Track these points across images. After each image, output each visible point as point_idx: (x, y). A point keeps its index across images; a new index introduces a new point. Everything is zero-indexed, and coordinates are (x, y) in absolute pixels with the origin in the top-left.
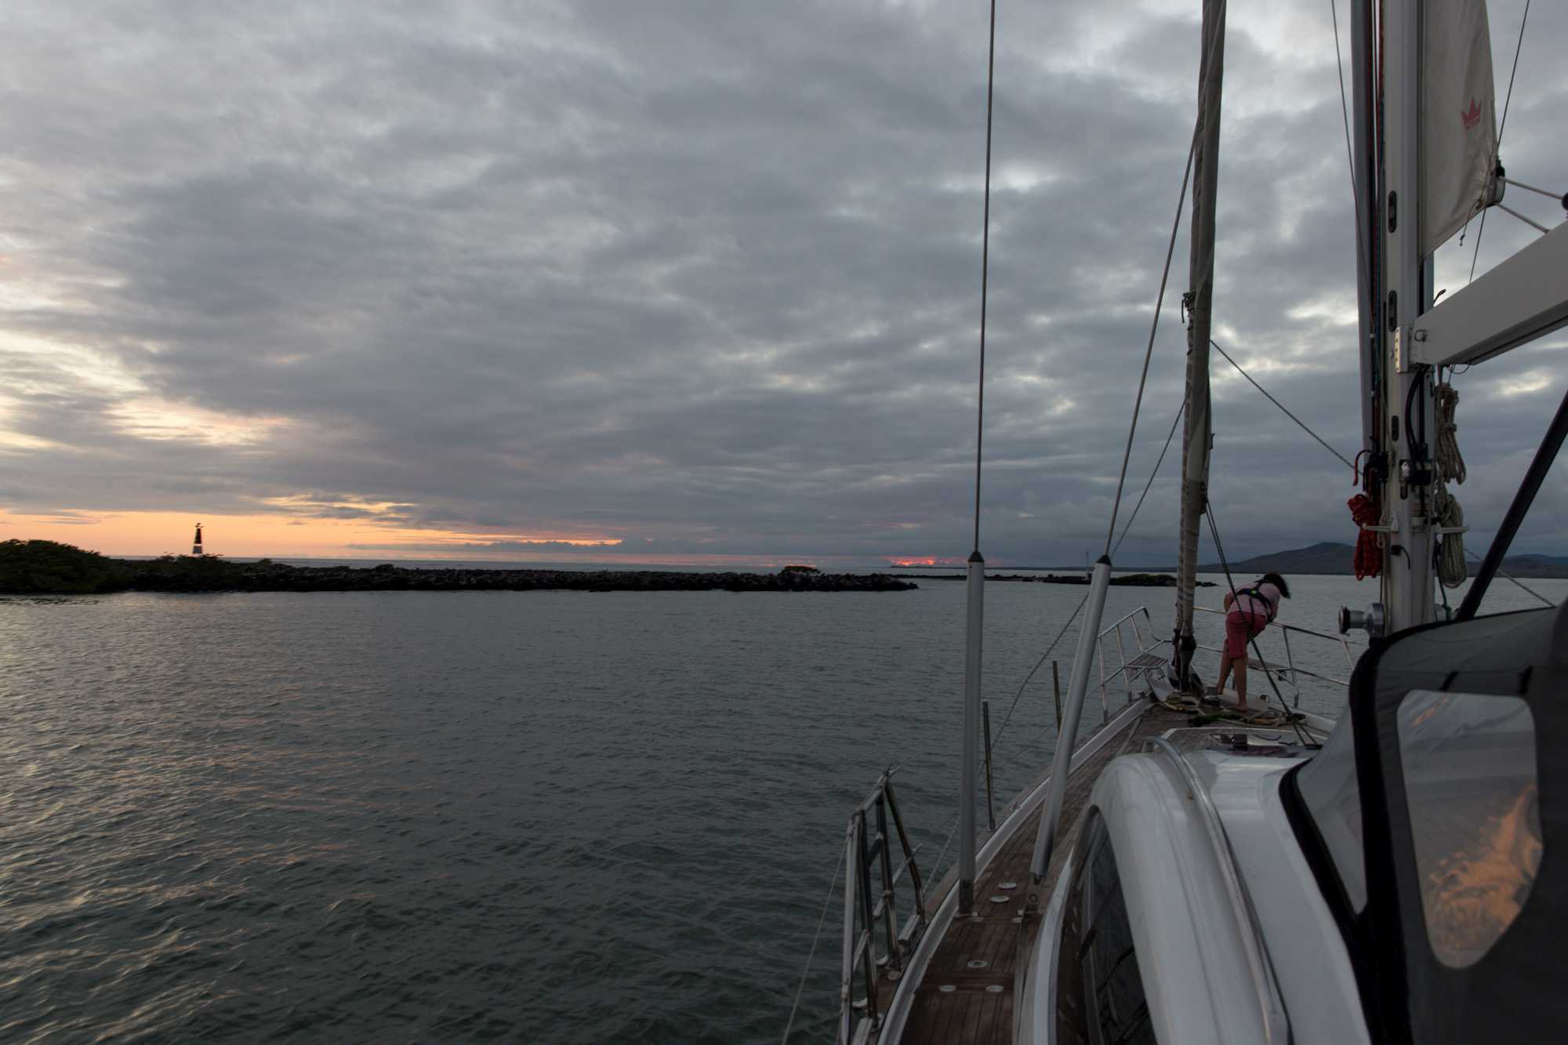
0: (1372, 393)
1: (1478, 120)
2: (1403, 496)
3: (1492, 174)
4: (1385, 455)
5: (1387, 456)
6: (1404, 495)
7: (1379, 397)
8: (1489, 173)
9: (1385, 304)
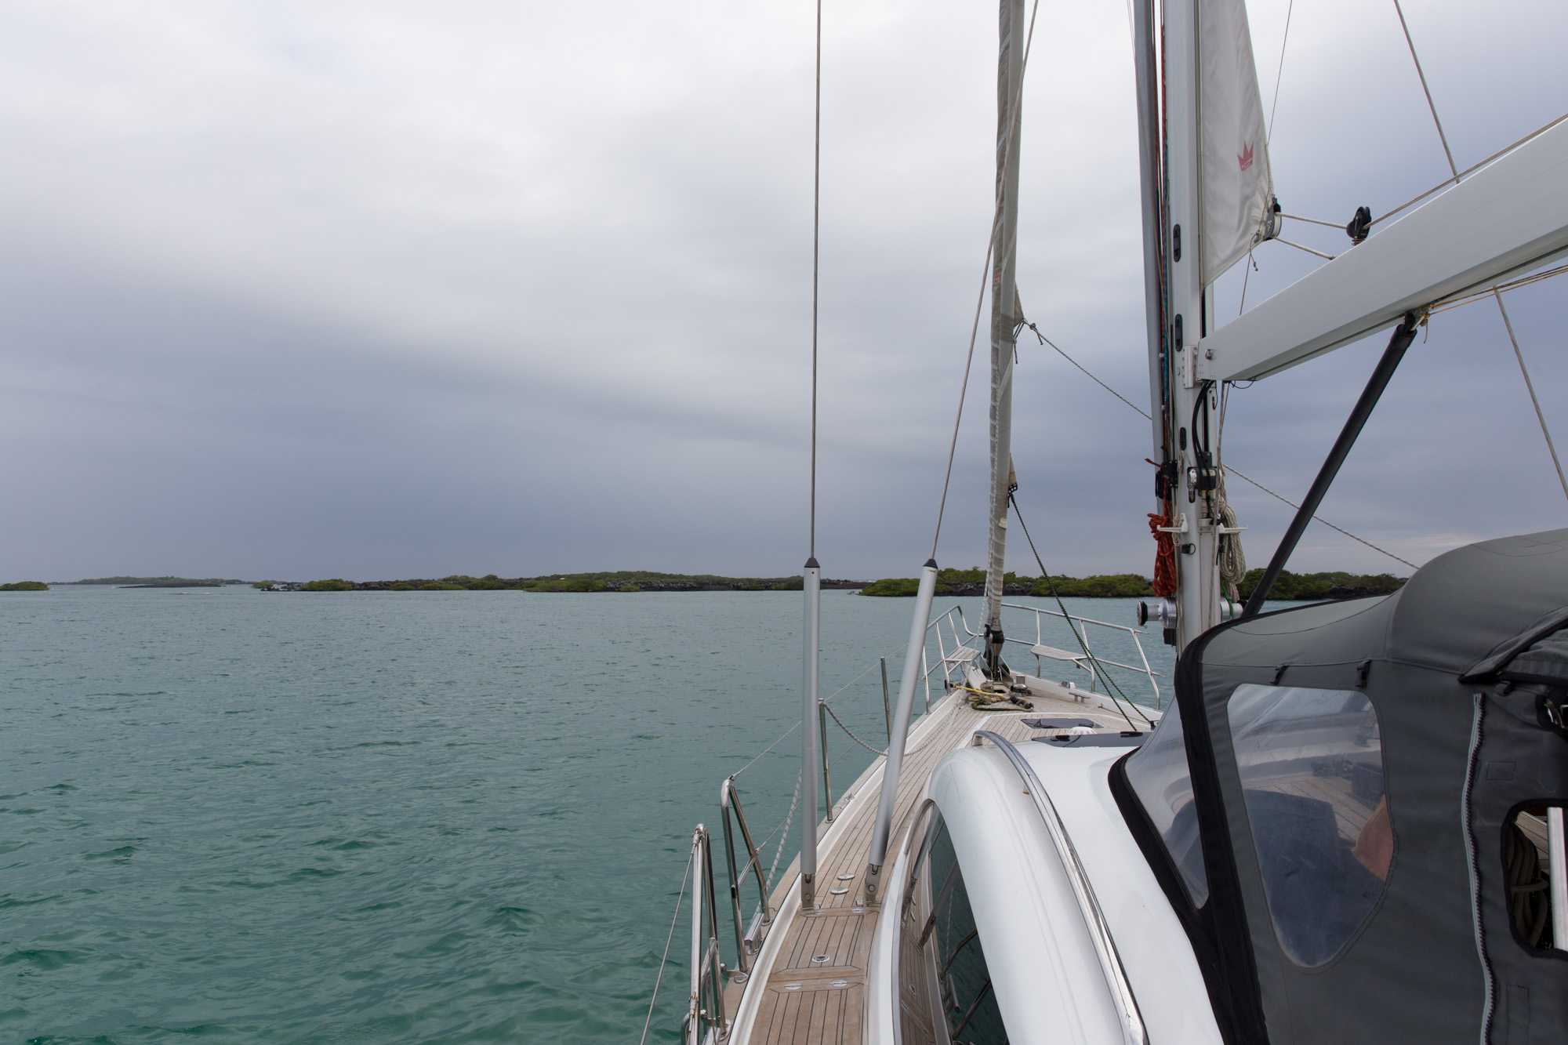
0: (1163, 406)
1: (1251, 162)
2: (1192, 501)
3: (1268, 211)
4: (1175, 464)
5: (1177, 464)
6: (1192, 498)
7: (1168, 411)
8: (1266, 210)
9: (1172, 326)
